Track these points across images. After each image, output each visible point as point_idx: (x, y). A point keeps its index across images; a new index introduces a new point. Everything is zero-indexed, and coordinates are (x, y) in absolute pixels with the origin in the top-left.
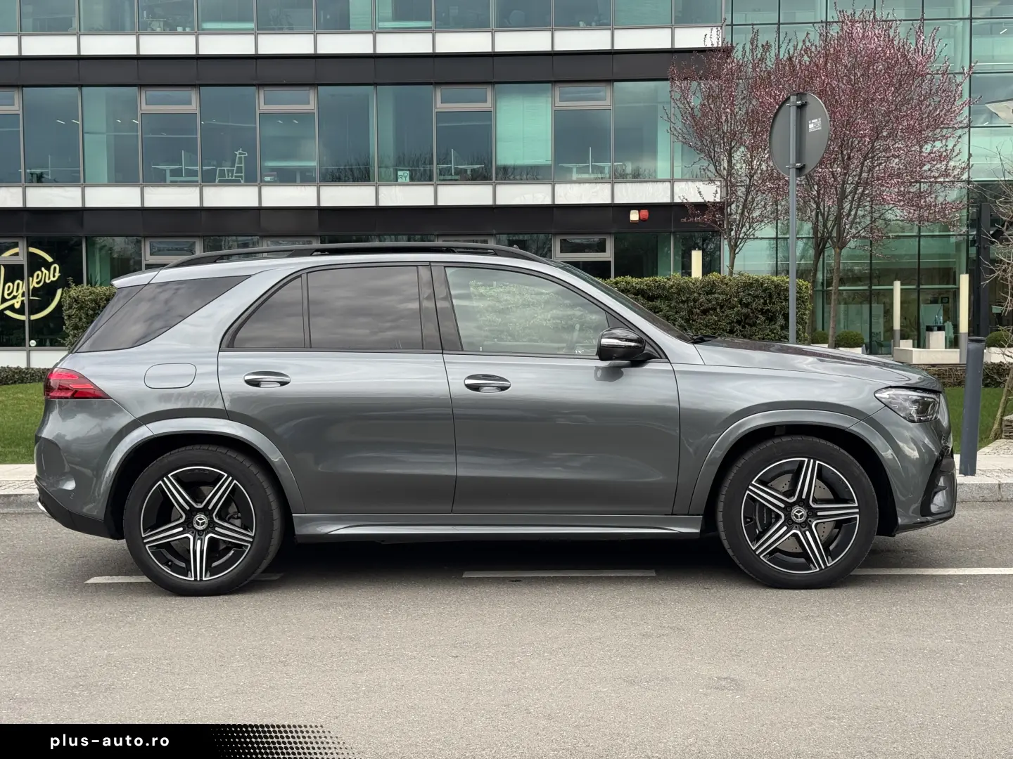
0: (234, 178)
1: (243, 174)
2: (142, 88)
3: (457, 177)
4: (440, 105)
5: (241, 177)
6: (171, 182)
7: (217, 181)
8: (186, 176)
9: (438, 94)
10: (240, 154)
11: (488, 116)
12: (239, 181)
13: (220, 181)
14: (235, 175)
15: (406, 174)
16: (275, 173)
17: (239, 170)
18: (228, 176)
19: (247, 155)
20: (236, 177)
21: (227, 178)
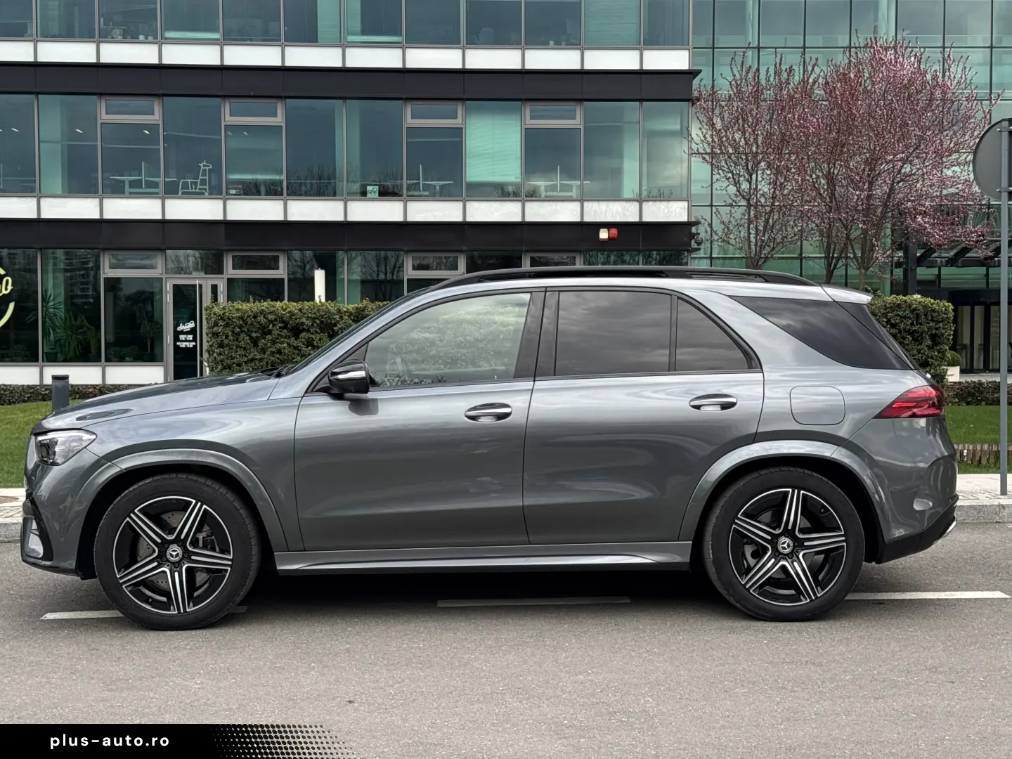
0: (197, 190)
1: (207, 187)
2: (102, 97)
3: (426, 193)
4: (410, 121)
5: (205, 189)
6: (130, 193)
7: (180, 193)
8: (146, 187)
9: (408, 110)
10: (204, 166)
11: (458, 132)
12: (203, 194)
13: (183, 193)
14: (198, 187)
15: (375, 189)
16: (240, 186)
17: (203, 182)
18: (192, 188)
19: (211, 167)
20: (200, 189)
21: (190, 190)
